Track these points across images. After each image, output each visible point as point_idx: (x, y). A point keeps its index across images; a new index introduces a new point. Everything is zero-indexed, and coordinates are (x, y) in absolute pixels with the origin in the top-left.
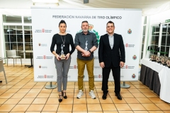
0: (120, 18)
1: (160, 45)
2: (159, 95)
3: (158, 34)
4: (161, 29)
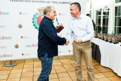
0: (70, 3)
1: (102, 26)
2: (100, 63)
3: (100, 17)
4: (102, 13)
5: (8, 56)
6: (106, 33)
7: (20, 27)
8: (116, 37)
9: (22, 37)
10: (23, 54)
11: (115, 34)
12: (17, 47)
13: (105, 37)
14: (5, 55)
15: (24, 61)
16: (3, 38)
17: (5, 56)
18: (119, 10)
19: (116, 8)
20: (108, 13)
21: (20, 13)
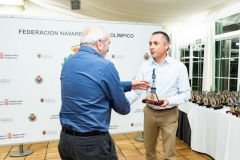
0: (132, 36)
3: (188, 60)
4: (191, 53)
5: (16, 136)
6: (200, 89)
7: (39, 80)
8: (219, 96)
9: (42, 100)
10: (44, 133)
11: (216, 91)
12: (33, 118)
13: (198, 97)
14: (10, 134)
15: (46, 145)
16: (7, 103)
17: (10, 136)
18: (223, 47)
19: (217, 43)
20: (203, 52)
21: (39, 56)
